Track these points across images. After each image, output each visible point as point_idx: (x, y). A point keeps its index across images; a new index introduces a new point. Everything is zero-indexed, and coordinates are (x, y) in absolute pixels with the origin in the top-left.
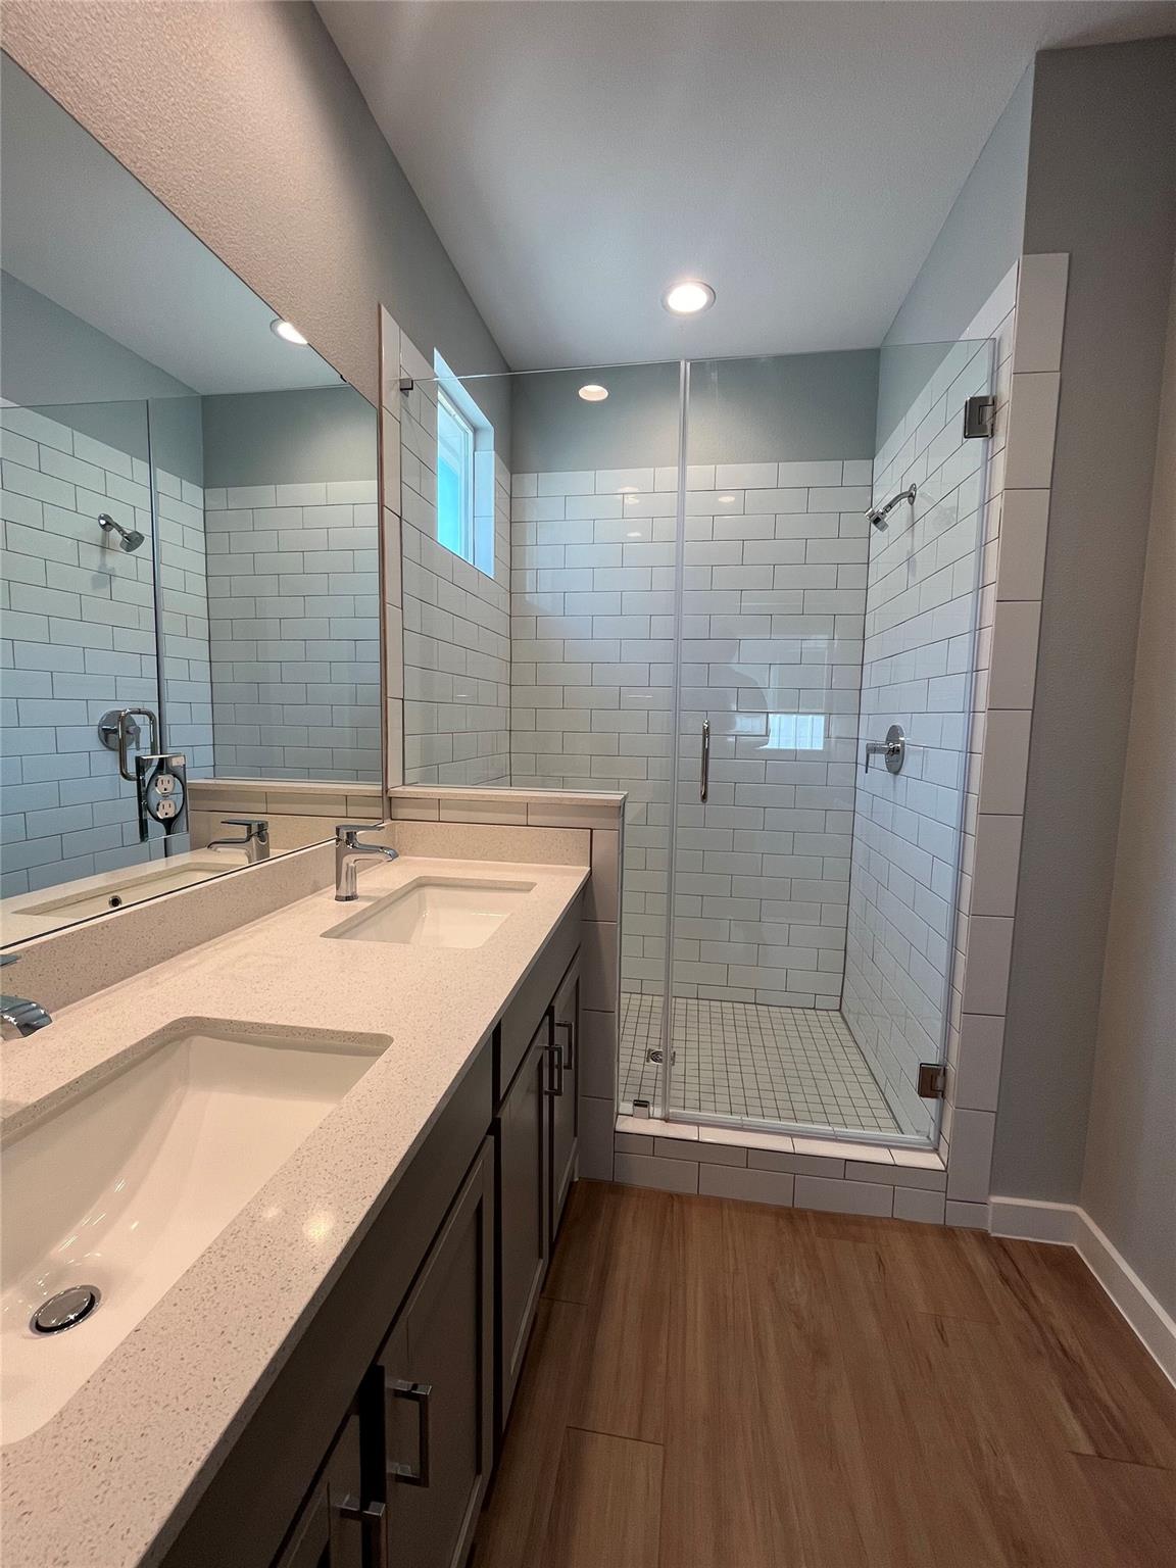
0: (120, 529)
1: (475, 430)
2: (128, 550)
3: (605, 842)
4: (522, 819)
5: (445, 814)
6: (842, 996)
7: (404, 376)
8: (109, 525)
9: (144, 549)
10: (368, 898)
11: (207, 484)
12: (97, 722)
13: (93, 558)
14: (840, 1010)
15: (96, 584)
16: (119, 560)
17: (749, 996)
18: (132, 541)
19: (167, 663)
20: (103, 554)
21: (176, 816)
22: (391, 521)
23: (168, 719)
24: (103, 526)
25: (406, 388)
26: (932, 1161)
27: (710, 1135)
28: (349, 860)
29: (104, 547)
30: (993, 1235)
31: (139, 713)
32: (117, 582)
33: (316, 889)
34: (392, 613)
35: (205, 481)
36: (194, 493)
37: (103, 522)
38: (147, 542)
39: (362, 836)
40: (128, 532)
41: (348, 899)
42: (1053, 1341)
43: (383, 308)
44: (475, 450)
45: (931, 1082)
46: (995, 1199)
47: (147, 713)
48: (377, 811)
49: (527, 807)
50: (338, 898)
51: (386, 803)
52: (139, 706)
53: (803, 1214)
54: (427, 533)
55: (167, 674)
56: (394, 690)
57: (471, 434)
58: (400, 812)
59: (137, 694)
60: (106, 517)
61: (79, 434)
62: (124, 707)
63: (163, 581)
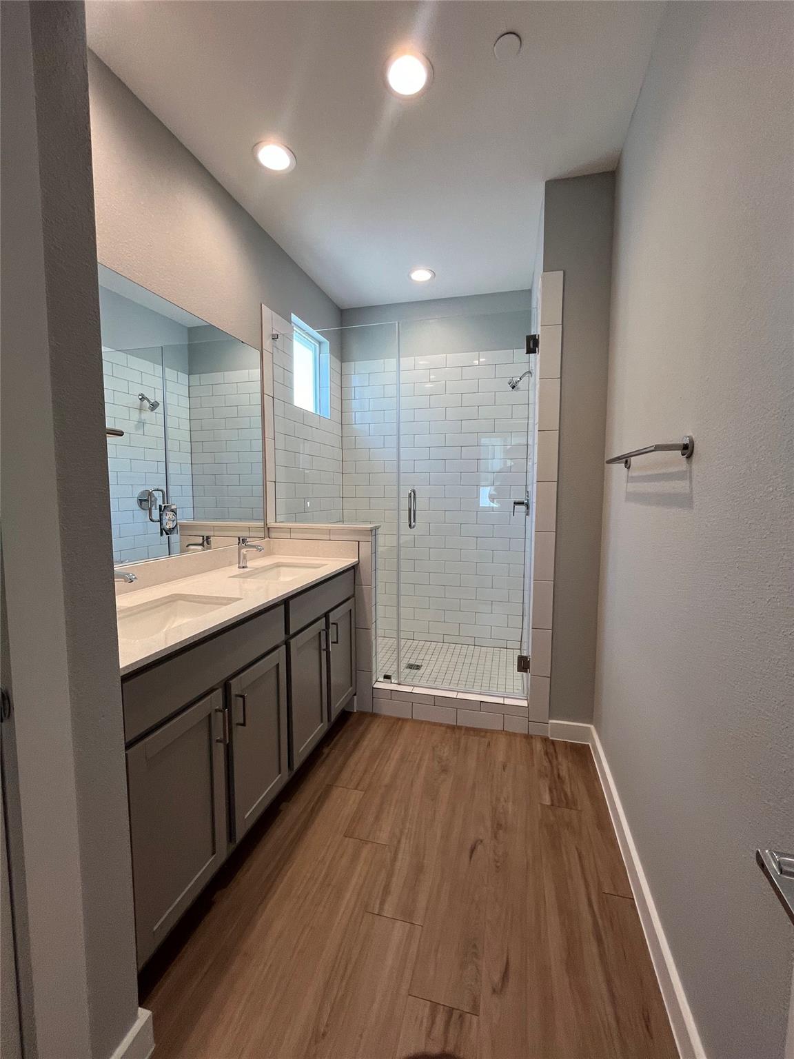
0: (149, 401)
1: (320, 343)
2: (152, 411)
3: (366, 549)
4: (328, 537)
5: (293, 535)
6: (521, 641)
7: (275, 332)
8: (143, 398)
9: (160, 409)
10: (250, 568)
11: (190, 373)
12: (137, 496)
13: (135, 415)
14: (520, 649)
15: (137, 428)
16: (147, 415)
17: (471, 641)
18: (154, 406)
19: (170, 465)
20: (140, 412)
21: (173, 528)
22: (267, 399)
23: (171, 494)
24: (140, 399)
25: (275, 338)
26: (525, 703)
27: (417, 690)
28: (244, 551)
29: (141, 409)
30: (551, 738)
31: (158, 490)
32: (147, 427)
33: (231, 564)
34: (269, 443)
35: (189, 372)
36: (184, 377)
37: (140, 397)
38: (161, 404)
39: (250, 542)
40: (152, 401)
41: (243, 567)
42: (555, 772)
43: (263, 305)
44: (320, 353)
45: (523, 664)
46: (551, 721)
47: (162, 491)
48: (262, 535)
49: (330, 531)
50: (239, 567)
51: (266, 531)
52: (156, 487)
53: (460, 728)
54: (288, 400)
55: (170, 471)
56: (270, 477)
57: (318, 345)
58: (273, 535)
59: (155, 482)
60: (142, 395)
61: (132, 357)
62: (150, 489)
63: (169, 424)
